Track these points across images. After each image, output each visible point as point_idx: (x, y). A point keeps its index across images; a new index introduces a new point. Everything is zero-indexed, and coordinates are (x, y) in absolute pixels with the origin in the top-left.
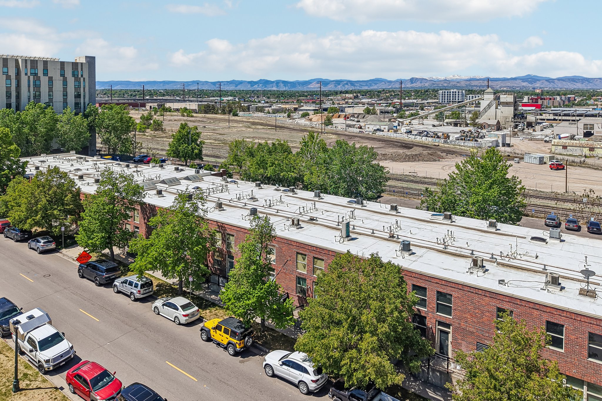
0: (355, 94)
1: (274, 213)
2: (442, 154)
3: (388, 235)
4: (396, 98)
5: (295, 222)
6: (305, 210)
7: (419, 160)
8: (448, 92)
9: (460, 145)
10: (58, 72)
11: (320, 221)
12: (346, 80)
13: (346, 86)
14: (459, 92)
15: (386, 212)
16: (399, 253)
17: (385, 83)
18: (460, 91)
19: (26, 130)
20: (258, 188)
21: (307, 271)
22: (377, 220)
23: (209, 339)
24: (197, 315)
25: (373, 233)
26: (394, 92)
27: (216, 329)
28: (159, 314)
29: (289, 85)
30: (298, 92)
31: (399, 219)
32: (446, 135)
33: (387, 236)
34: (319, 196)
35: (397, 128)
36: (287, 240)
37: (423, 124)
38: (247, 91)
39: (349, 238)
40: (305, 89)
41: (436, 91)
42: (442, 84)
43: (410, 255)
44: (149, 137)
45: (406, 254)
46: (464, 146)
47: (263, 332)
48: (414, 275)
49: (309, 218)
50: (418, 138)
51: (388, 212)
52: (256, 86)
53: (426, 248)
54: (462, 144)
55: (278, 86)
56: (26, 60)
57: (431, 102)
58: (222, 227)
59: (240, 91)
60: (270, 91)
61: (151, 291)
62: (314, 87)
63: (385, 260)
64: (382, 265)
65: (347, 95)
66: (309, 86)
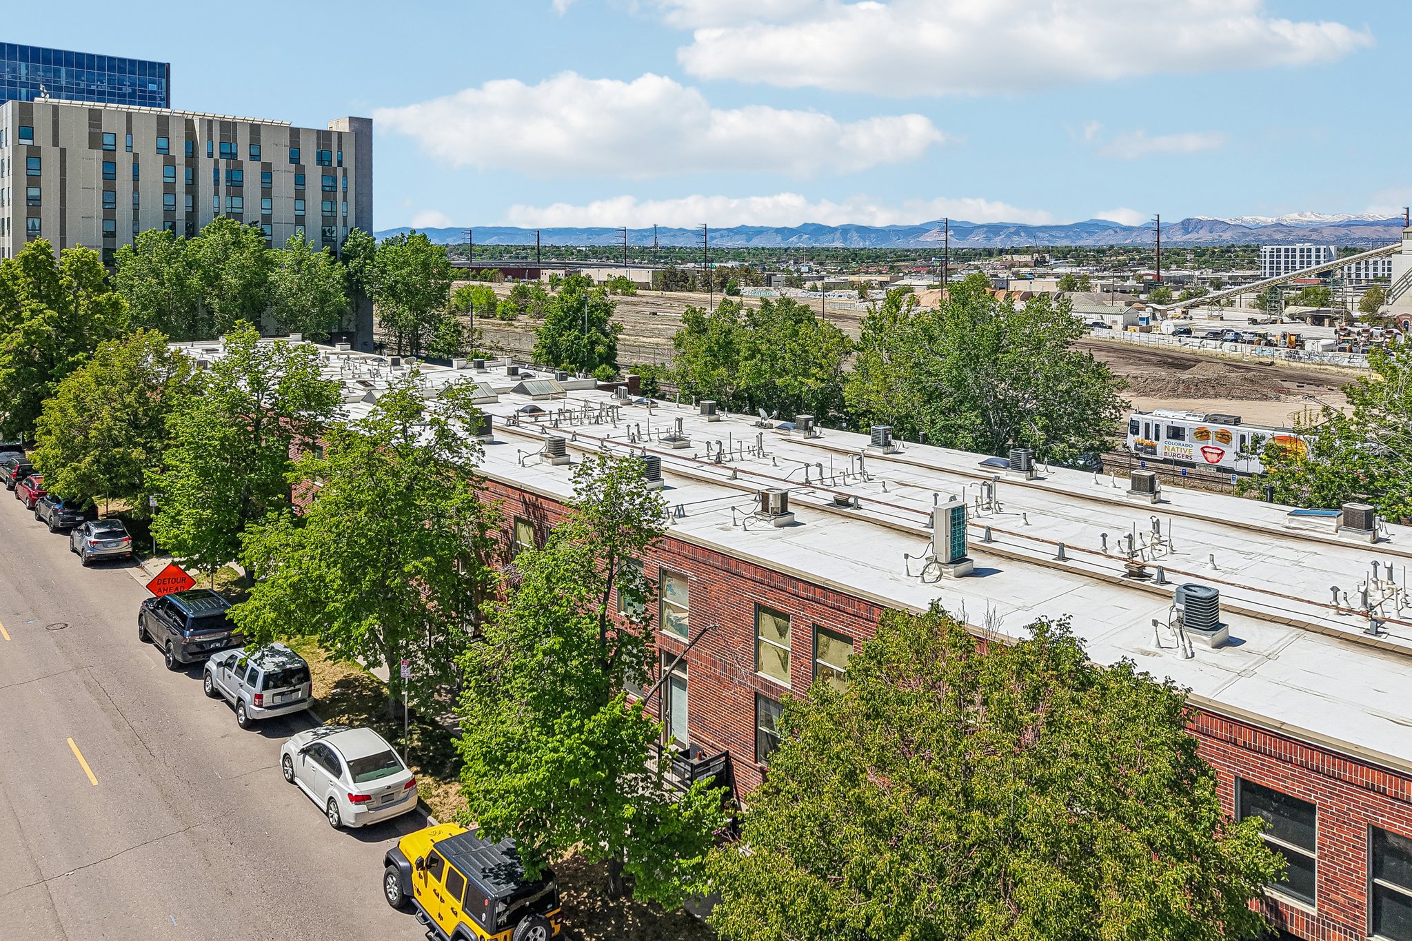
0: (1036, 256)
1: (724, 479)
2: (1285, 384)
3: (1121, 565)
4: (1143, 265)
5: (774, 503)
6: (826, 473)
7: (1216, 396)
8: (1287, 250)
9: (1338, 366)
10: (286, 153)
11: (869, 510)
12: (1014, 225)
13: (1016, 238)
14: (1318, 250)
15: (1117, 499)
16: (1168, 635)
17: (1116, 232)
18: (1322, 247)
19: (194, 280)
20: (706, 418)
21: (794, 677)
22: (1078, 520)
23: (406, 904)
24: (405, 799)
25: (1061, 557)
26: (1139, 251)
27: (429, 867)
28: (292, 781)
29: (872, 235)
30: (894, 251)
31: (1164, 519)
32: (1293, 338)
33: (1117, 569)
34: (888, 444)
35: (1148, 323)
36: (724, 556)
37: (1222, 319)
38: (773, 249)
39: (962, 567)
40: (912, 244)
41: (1253, 251)
42: (1268, 236)
43: (1219, 646)
44: (517, 330)
45: (1201, 642)
46: (1350, 367)
47: (615, 898)
48: (1246, 737)
49: (830, 497)
50: (1212, 346)
51: (1125, 499)
52: (794, 239)
53: (1289, 623)
54: (1345, 363)
55: (845, 240)
56: (210, 122)
57: (1242, 277)
58: (536, 507)
59: (756, 249)
60: (828, 249)
61: (302, 700)
62: (932, 240)
63: (1101, 656)
64: (1084, 678)
65: (1016, 258)
66: (922, 239)
